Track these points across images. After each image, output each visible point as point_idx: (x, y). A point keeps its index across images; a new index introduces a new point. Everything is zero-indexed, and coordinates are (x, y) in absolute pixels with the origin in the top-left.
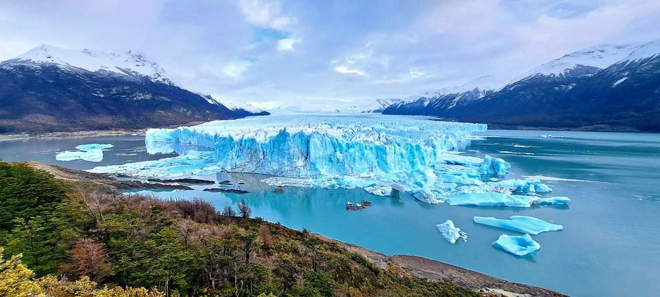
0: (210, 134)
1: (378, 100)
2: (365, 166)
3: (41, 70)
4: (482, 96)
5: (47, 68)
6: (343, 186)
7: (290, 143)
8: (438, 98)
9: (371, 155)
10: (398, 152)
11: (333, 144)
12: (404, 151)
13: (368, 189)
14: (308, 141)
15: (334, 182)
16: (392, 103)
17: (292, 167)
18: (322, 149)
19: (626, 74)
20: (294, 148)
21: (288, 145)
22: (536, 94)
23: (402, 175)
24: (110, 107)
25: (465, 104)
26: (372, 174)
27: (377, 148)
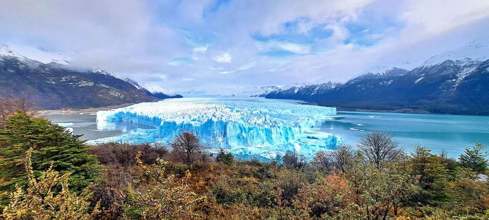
0: (149, 116)
1: (262, 88)
2: (259, 140)
3: (4, 62)
4: (333, 87)
5: (9, 61)
6: (247, 153)
7: (214, 127)
8: (304, 87)
9: (263, 134)
10: (279, 132)
11: (240, 128)
12: (282, 132)
13: (262, 155)
14: (226, 126)
15: (241, 151)
16: (272, 90)
17: (215, 141)
18: (234, 131)
19: (423, 75)
20: (216, 130)
21: (213, 128)
22: (368, 87)
23: (281, 146)
24: (60, 92)
25: (322, 93)
26: (263, 146)
27: (266, 130)
